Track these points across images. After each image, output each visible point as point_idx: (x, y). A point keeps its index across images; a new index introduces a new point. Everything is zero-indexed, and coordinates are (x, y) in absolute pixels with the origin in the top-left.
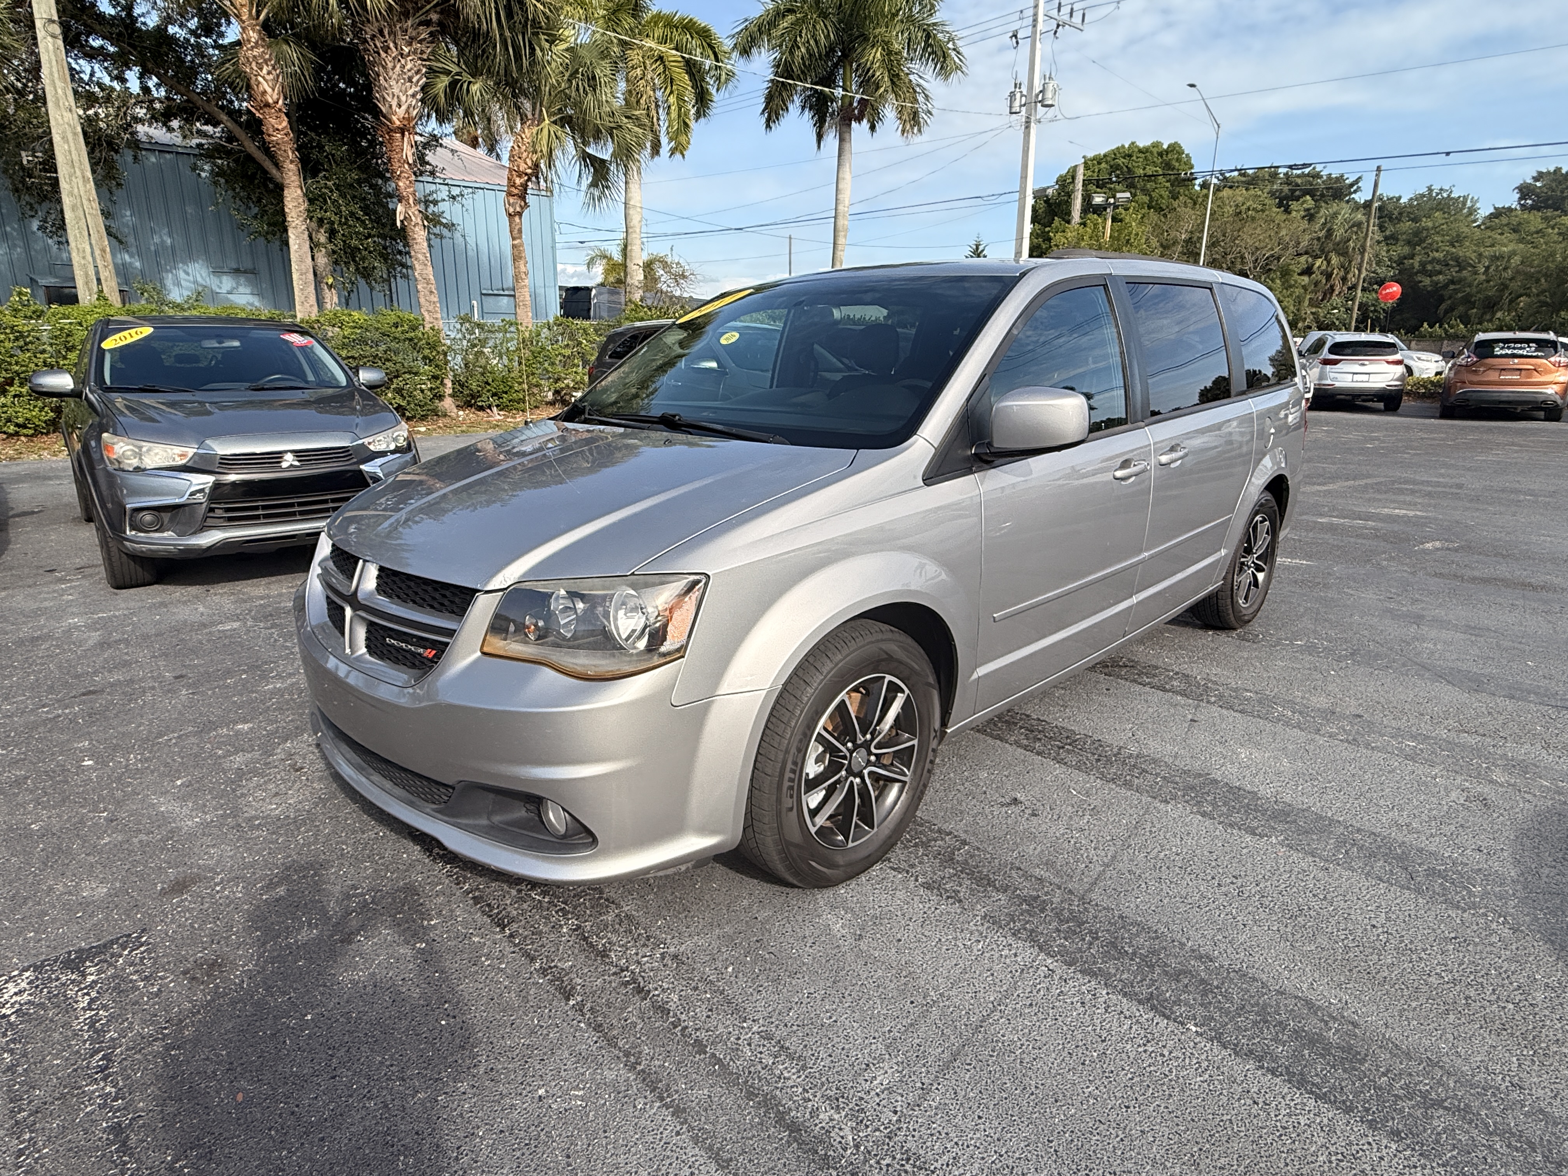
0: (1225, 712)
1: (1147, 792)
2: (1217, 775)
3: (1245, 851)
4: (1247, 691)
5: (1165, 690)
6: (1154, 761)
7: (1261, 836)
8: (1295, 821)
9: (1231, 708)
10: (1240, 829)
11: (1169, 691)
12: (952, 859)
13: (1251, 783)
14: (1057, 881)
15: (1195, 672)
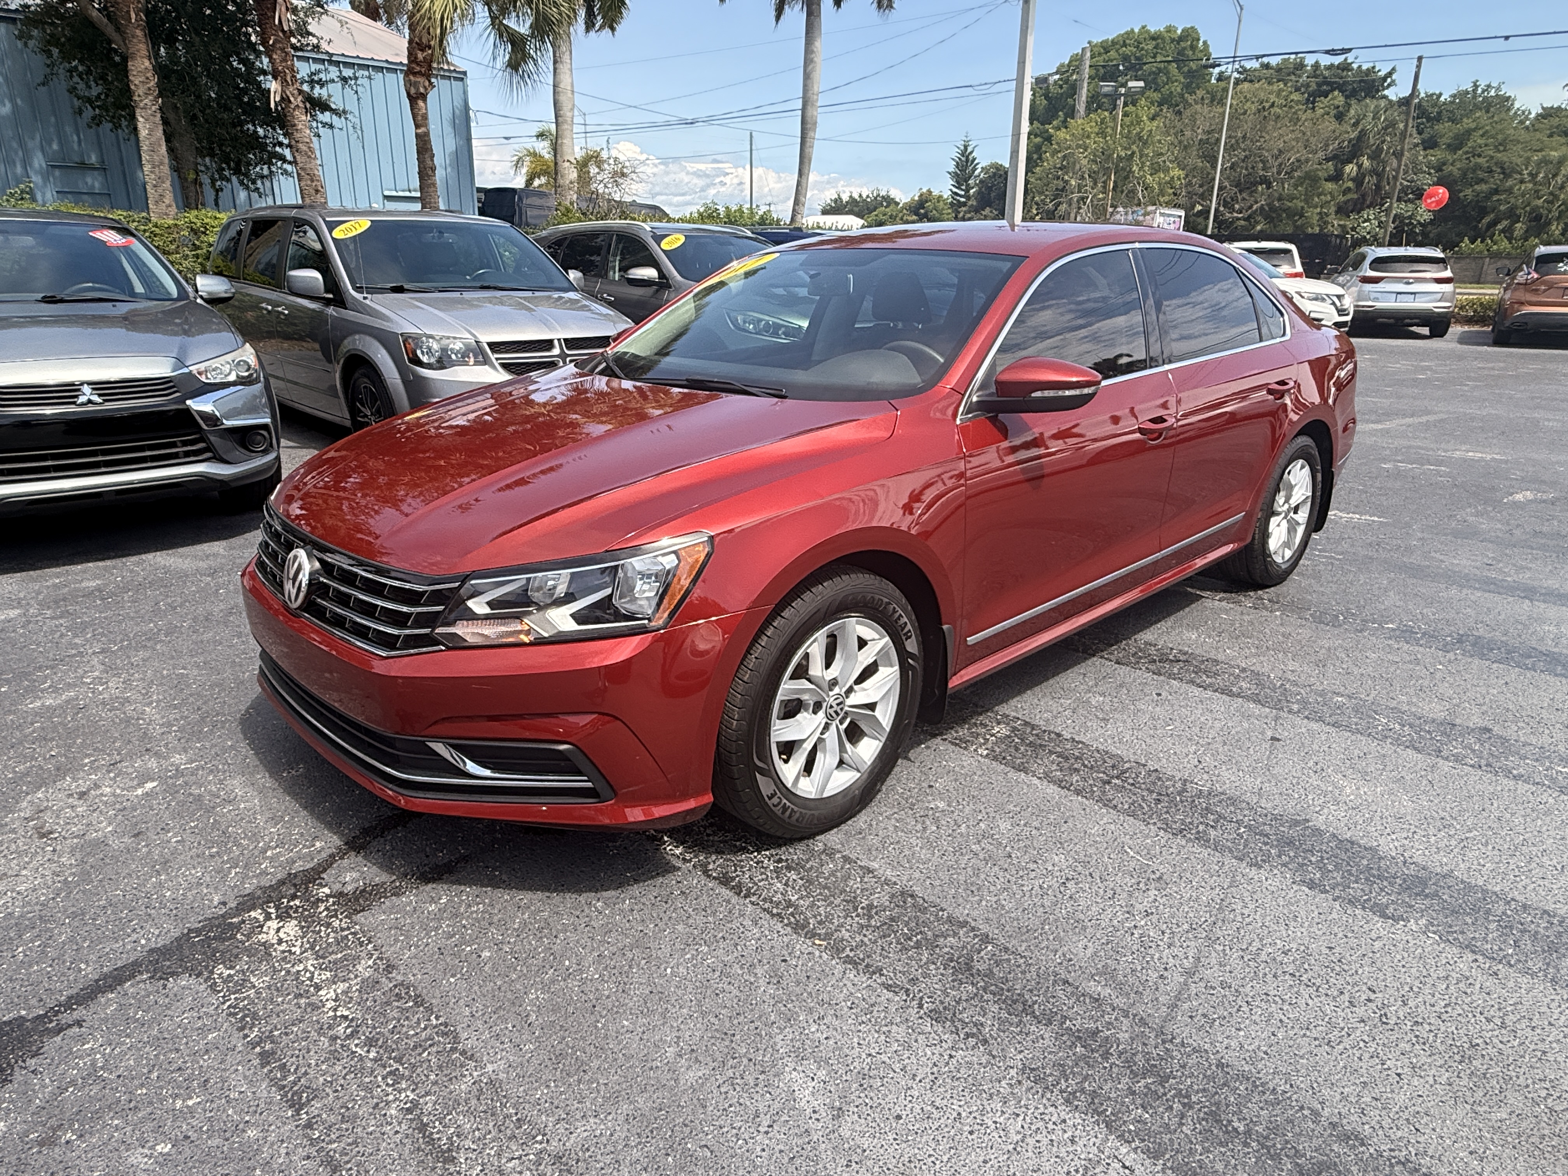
0: (1314, 726)
1: (1231, 851)
2: (1319, 822)
3: (1378, 945)
4: (1338, 694)
5: (1231, 694)
6: (1233, 801)
7: (1396, 919)
8: (1436, 895)
9: (1321, 719)
10: (1364, 908)
11: (1238, 695)
12: (969, 968)
13: (1367, 834)
14: (1121, 1002)
15: (1266, 670)
